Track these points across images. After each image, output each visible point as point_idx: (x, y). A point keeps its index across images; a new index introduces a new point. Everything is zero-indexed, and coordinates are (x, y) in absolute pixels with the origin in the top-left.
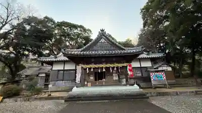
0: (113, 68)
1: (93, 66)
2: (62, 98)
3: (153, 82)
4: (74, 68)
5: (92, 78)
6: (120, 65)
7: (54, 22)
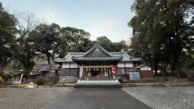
0: (103, 69)
1: (90, 67)
2: (72, 86)
3: (131, 79)
4: (77, 67)
5: (89, 74)
6: (108, 67)
7: (59, 28)
